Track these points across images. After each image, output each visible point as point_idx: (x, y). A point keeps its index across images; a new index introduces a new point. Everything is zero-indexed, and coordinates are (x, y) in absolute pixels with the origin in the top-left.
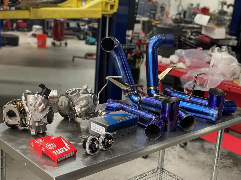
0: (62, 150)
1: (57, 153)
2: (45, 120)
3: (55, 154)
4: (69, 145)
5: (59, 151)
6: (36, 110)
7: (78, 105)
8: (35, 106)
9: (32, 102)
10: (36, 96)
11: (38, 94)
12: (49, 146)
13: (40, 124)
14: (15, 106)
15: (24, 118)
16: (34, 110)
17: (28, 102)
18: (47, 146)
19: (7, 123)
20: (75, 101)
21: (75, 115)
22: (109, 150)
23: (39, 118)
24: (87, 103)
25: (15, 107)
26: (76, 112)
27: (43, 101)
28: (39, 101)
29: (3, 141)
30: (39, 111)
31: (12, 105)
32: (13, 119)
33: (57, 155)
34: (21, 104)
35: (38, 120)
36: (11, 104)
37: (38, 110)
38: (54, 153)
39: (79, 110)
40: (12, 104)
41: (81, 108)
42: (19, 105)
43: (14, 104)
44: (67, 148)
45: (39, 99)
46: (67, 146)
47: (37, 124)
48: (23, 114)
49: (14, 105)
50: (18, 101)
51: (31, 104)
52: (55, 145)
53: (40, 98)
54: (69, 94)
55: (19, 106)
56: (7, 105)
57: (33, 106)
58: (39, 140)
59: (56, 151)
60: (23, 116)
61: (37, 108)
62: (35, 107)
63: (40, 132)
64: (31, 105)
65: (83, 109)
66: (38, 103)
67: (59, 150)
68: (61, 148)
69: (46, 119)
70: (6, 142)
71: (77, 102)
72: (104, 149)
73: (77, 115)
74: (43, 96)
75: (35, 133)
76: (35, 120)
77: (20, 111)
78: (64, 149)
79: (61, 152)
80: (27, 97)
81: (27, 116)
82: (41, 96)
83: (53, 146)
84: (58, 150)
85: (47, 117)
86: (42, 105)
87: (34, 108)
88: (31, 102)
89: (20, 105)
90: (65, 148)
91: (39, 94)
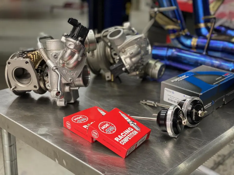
0: (128, 134)
1: (122, 141)
2: (80, 81)
3: (120, 142)
4: (135, 123)
5: (124, 137)
6: (65, 65)
7: (125, 53)
8: (62, 58)
9: (57, 52)
10: (65, 41)
11: (67, 36)
12: (105, 129)
13: (72, 88)
14: (28, 60)
15: (42, 79)
16: (61, 65)
17: (49, 52)
18: (101, 129)
19: (15, 89)
20: (119, 47)
21: (124, 69)
22: (197, 126)
23: (70, 79)
24: (139, 49)
25: (27, 62)
26: (123, 65)
27: (78, 49)
28: (70, 49)
29: (15, 122)
30: (71, 66)
31: (21, 59)
32: (24, 82)
33: (123, 144)
34: (34, 56)
35: (69, 82)
36: (20, 57)
37: (68, 64)
38: (118, 141)
39: (128, 60)
40: (22, 57)
41: (131, 58)
42: (32, 57)
43: (24, 56)
44: (134, 129)
45: (70, 45)
46: (132, 125)
47: (67, 89)
48: (40, 73)
49: (24, 58)
50: (28, 52)
51: (55, 55)
52: (113, 126)
53: (71, 43)
54: (108, 37)
55: (32, 59)
56: (11, 58)
57: (60, 59)
58: (78, 117)
59: (119, 136)
60: (40, 77)
61: (66, 61)
62: (63, 60)
63: (71, 100)
64: (56, 57)
65: (134, 59)
66: (69, 52)
67: (124, 135)
68: (125, 131)
69: (81, 79)
70: (19, 123)
71: (123, 48)
72: (191, 126)
73: (126, 69)
74: (76, 39)
75: (65, 103)
76: (64, 81)
77: (36, 68)
78: (131, 132)
79: (128, 138)
80: (47, 43)
81: (47, 75)
82: (73, 39)
83: (111, 129)
84: (122, 134)
85: (81, 75)
86: (76, 56)
87: (61, 62)
88: (54, 51)
89: (34, 58)
90: (132, 130)
91: (69, 36)
